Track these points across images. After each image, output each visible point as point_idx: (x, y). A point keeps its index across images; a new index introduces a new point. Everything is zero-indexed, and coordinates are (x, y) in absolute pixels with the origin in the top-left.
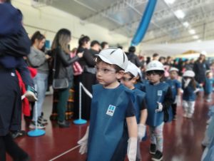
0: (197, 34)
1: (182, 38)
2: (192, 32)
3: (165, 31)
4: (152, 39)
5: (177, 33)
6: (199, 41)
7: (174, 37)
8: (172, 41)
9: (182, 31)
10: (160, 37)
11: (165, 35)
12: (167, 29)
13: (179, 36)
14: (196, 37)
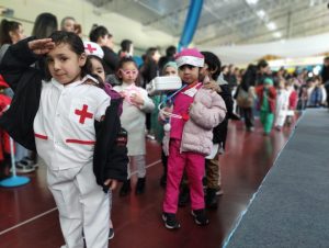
0: (279, 29)
1: (257, 36)
2: (272, 26)
3: (229, 24)
4: (211, 39)
5: (249, 28)
6: (283, 42)
7: (244, 35)
8: (243, 41)
9: (255, 26)
10: (223, 35)
11: (230, 32)
12: (233, 21)
13: (251, 33)
14: (278, 35)
